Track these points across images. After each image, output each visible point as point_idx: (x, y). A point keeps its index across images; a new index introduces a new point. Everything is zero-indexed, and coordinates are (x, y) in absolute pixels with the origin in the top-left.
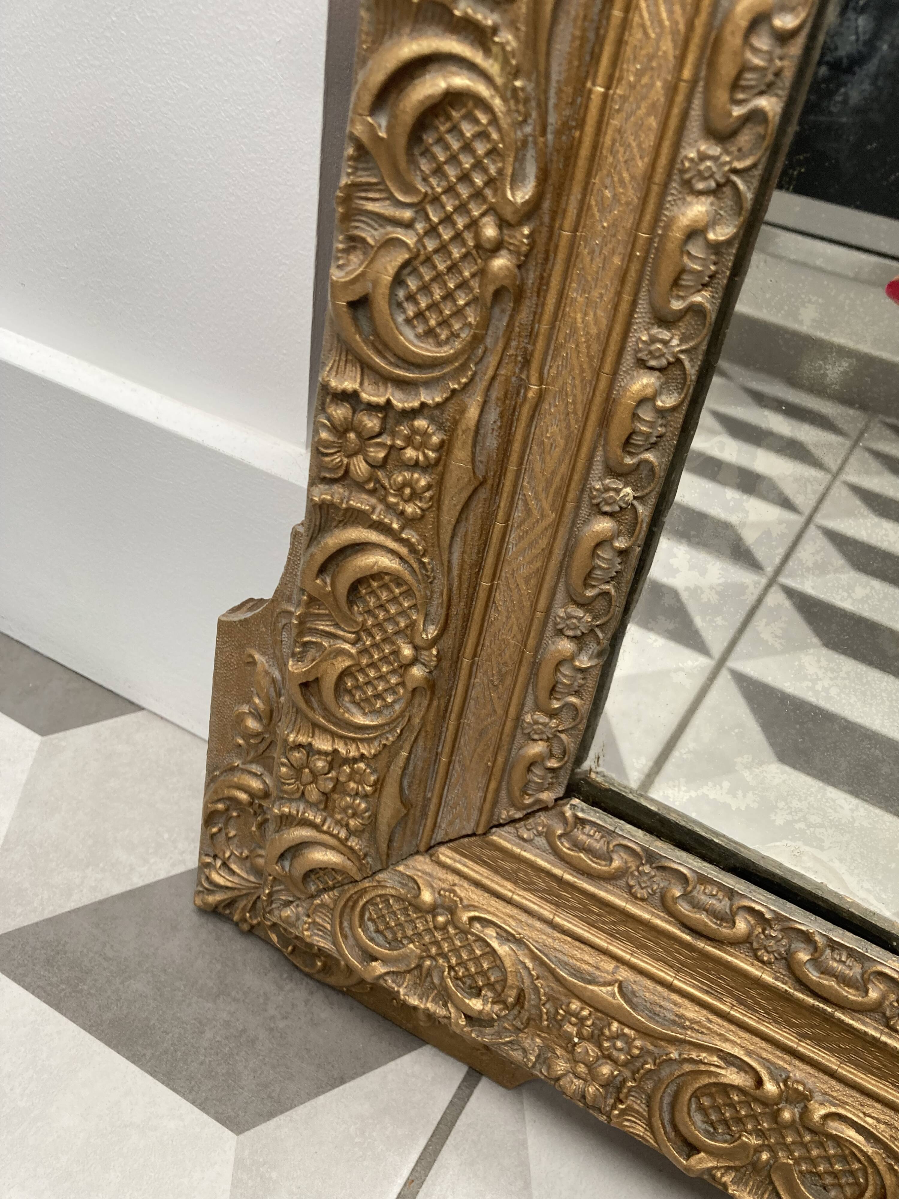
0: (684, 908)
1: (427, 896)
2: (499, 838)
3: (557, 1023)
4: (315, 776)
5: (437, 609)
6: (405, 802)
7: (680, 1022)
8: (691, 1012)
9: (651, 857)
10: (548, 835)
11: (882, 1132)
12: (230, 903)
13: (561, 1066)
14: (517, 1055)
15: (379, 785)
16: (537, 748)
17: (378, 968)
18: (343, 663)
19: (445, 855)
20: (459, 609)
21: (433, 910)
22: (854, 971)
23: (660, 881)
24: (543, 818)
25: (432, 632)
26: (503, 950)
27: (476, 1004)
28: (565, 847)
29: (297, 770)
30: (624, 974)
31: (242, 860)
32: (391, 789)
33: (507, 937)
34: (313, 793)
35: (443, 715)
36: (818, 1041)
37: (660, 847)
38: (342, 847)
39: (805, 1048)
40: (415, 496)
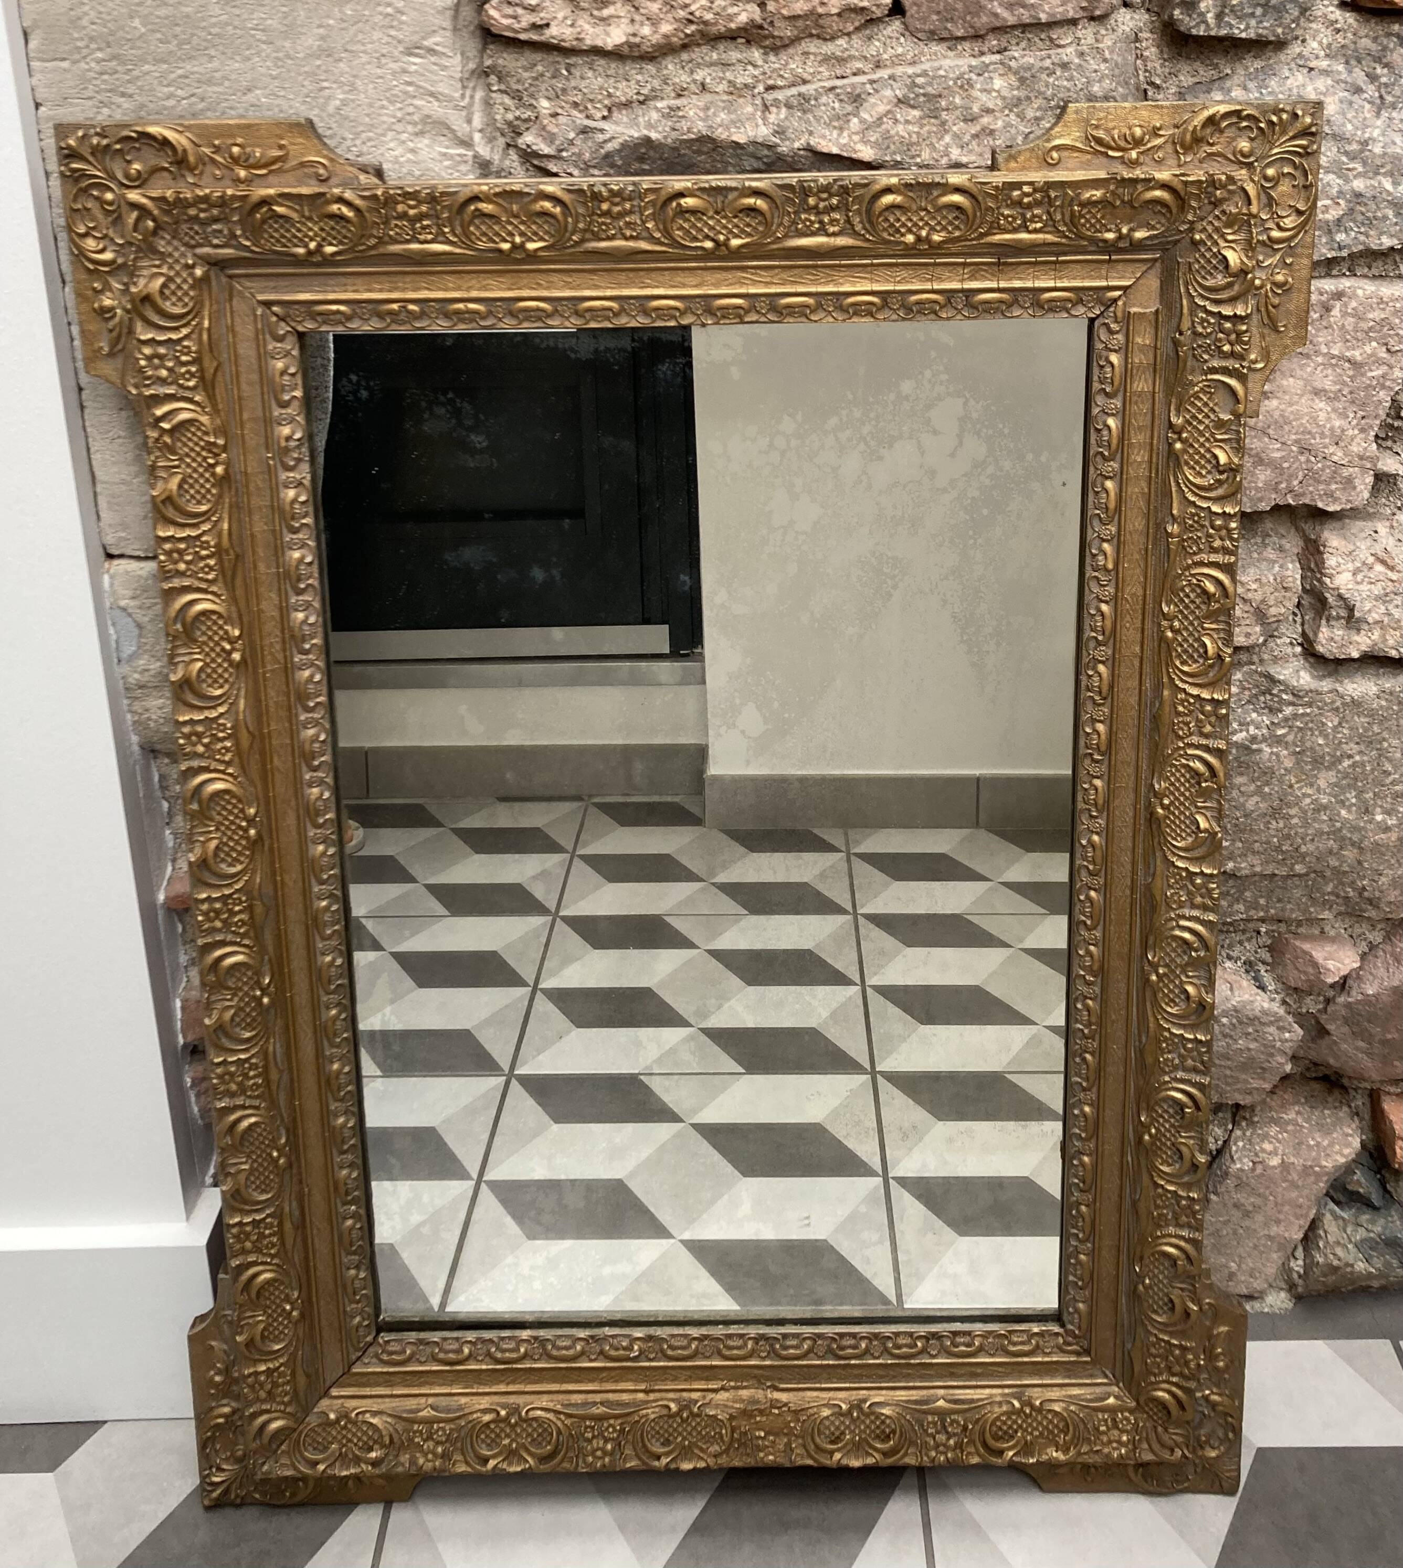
0: (441, 1356)
1: (332, 1416)
2: (355, 1370)
3: (411, 1440)
4: (262, 1385)
5: (294, 1284)
6: (308, 1376)
7: (460, 1408)
8: (463, 1400)
9: (421, 1342)
10: (377, 1356)
11: (551, 1405)
12: (226, 1492)
13: (421, 1461)
14: (400, 1469)
15: (293, 1374)
16: (358, 1319)
17: (321, 1467)
18: (262, 1326)
19: (334, 1392)
20: (304, 1280)
21: (338, 1421)
22: (512, 1345)
23: (428, 1350)
24: (371, 1350)
25: (296, 1294)
26: (374, 1421)
27: (373, 1455)
28: (385, 1357)
29: (252, 1387)
30: (431, 1400)
31: (227, 1460)
32: (300, 1372)
33: (375, 1414)
34: (263, 1394)
35: (312, 1327)
36: (513, 1382)
37: (423, 1335)
38: (284, 1414)
39: (511, 1388)
40: (274, 1245)
